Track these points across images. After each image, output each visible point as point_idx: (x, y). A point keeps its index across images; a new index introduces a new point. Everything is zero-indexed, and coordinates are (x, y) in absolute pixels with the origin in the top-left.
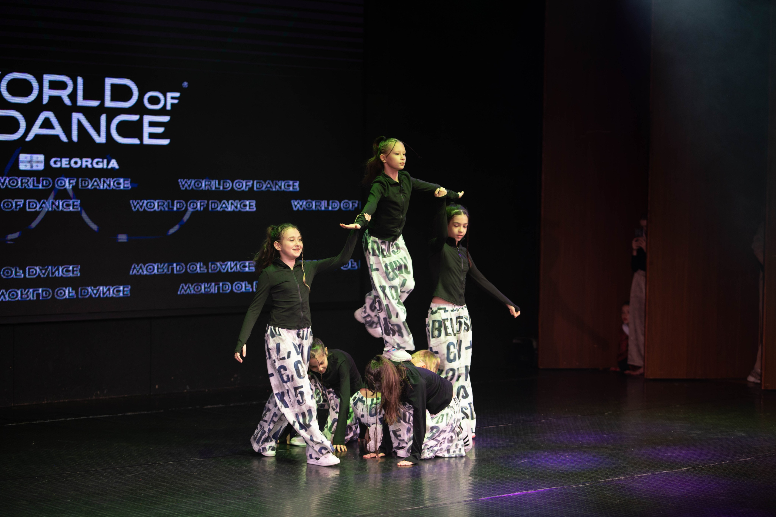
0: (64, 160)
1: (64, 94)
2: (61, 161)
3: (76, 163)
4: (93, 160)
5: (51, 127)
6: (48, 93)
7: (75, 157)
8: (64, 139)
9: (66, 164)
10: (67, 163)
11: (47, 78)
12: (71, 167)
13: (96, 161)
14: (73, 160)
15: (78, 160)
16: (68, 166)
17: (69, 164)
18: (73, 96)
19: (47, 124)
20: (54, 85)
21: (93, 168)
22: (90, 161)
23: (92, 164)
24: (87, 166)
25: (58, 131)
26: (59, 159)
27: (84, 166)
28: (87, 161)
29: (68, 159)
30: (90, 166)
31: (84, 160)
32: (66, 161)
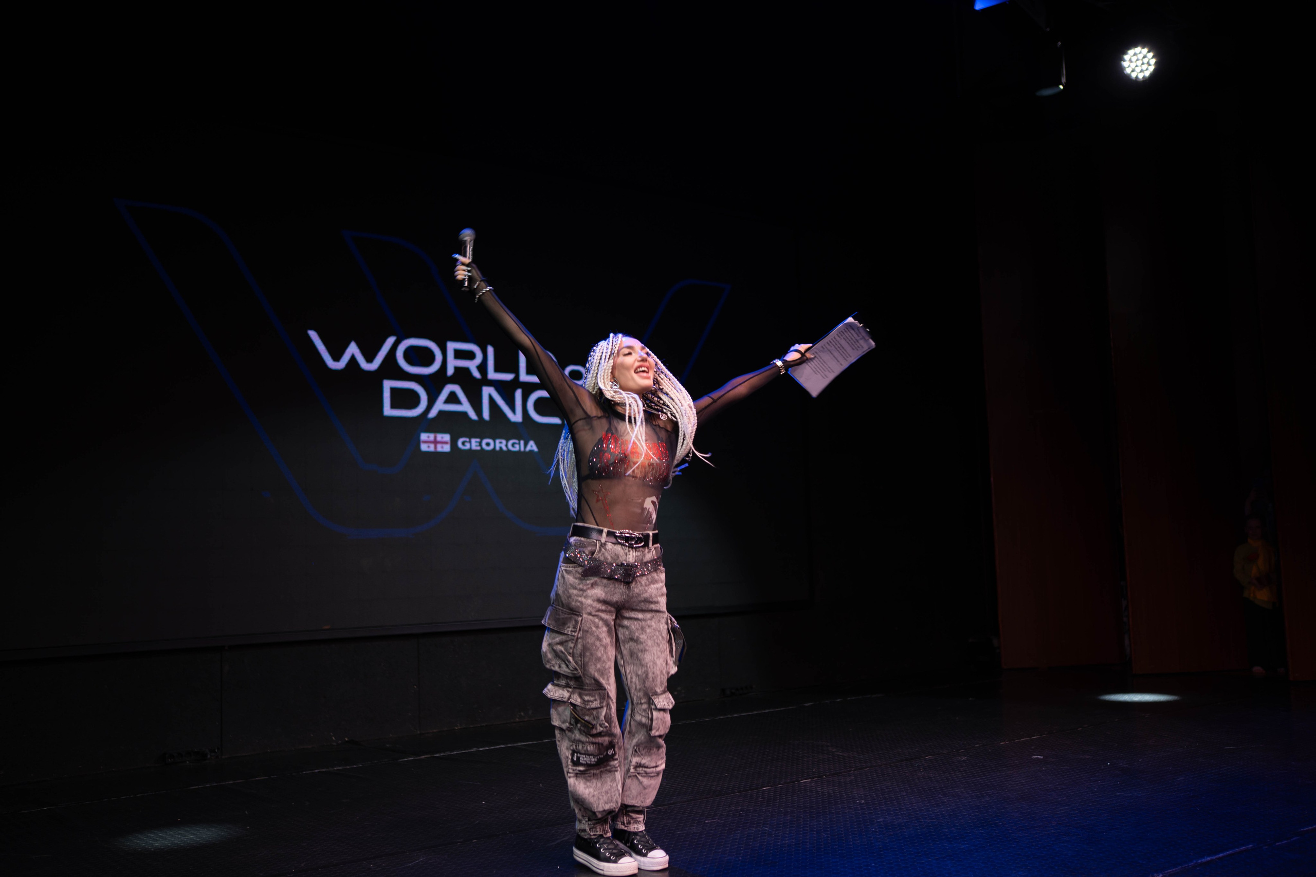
0: (474, 441)
1: (472, 366)
2: (470, 442)
3: (488, 444)
4: (507, 441)
5: (458, 402)
6: (453, 364)
7: (486, 437)
8: (473, 415)
9: (476, 446)
10: (478, 444)
11: (452, 346)
12: (482, 449)
13: (511, 442)
14: (485, 441)
15: (491, 441)
16: (479, 448)
17: (480, 445)
18: (482, 368)
19: (453, 398)
20: (459, 354)
21: (509, 451)
22: (504, 442)
23: (507, 446)
24: (501, 448)
25: (466, 407)
26: (467, 440)
27: (498, 448)
28: (501, 443)
29: (478, 440)
30: (504, 448)
31: (498, 441)
32: (476, 442)
